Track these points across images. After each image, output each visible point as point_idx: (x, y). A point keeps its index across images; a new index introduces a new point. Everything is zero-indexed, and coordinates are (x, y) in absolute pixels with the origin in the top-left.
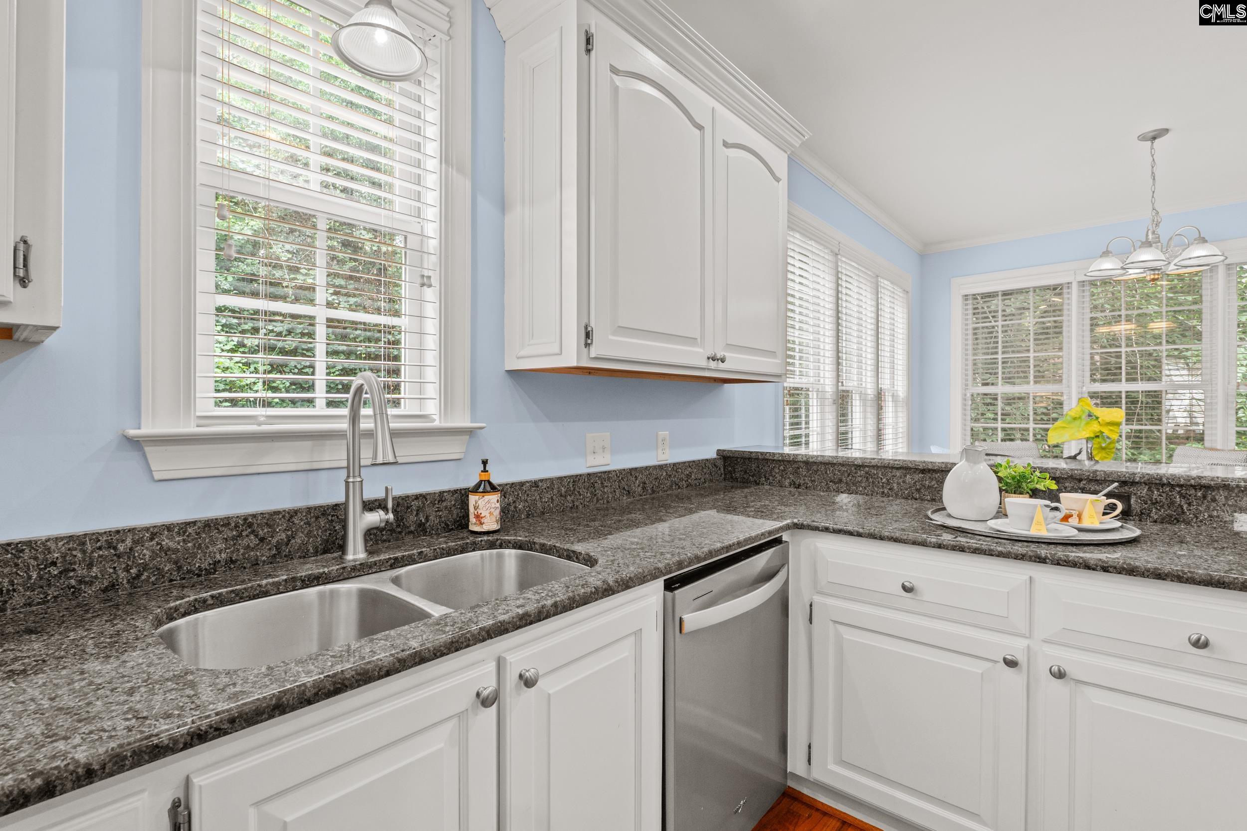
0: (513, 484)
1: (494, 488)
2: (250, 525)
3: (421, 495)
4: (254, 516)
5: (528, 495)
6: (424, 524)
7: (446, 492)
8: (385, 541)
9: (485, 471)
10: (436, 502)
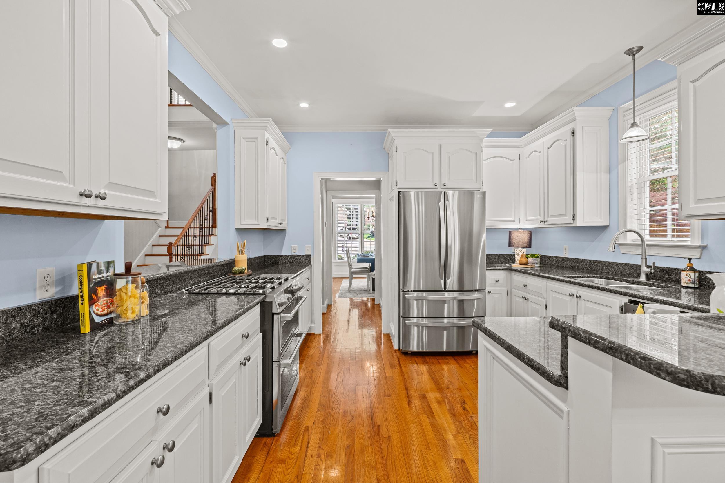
1: (695, 271)
2: (633, 267)
3: (677, 269)
4: (633, 264)
6: (678, 279)
9: (690, 263)
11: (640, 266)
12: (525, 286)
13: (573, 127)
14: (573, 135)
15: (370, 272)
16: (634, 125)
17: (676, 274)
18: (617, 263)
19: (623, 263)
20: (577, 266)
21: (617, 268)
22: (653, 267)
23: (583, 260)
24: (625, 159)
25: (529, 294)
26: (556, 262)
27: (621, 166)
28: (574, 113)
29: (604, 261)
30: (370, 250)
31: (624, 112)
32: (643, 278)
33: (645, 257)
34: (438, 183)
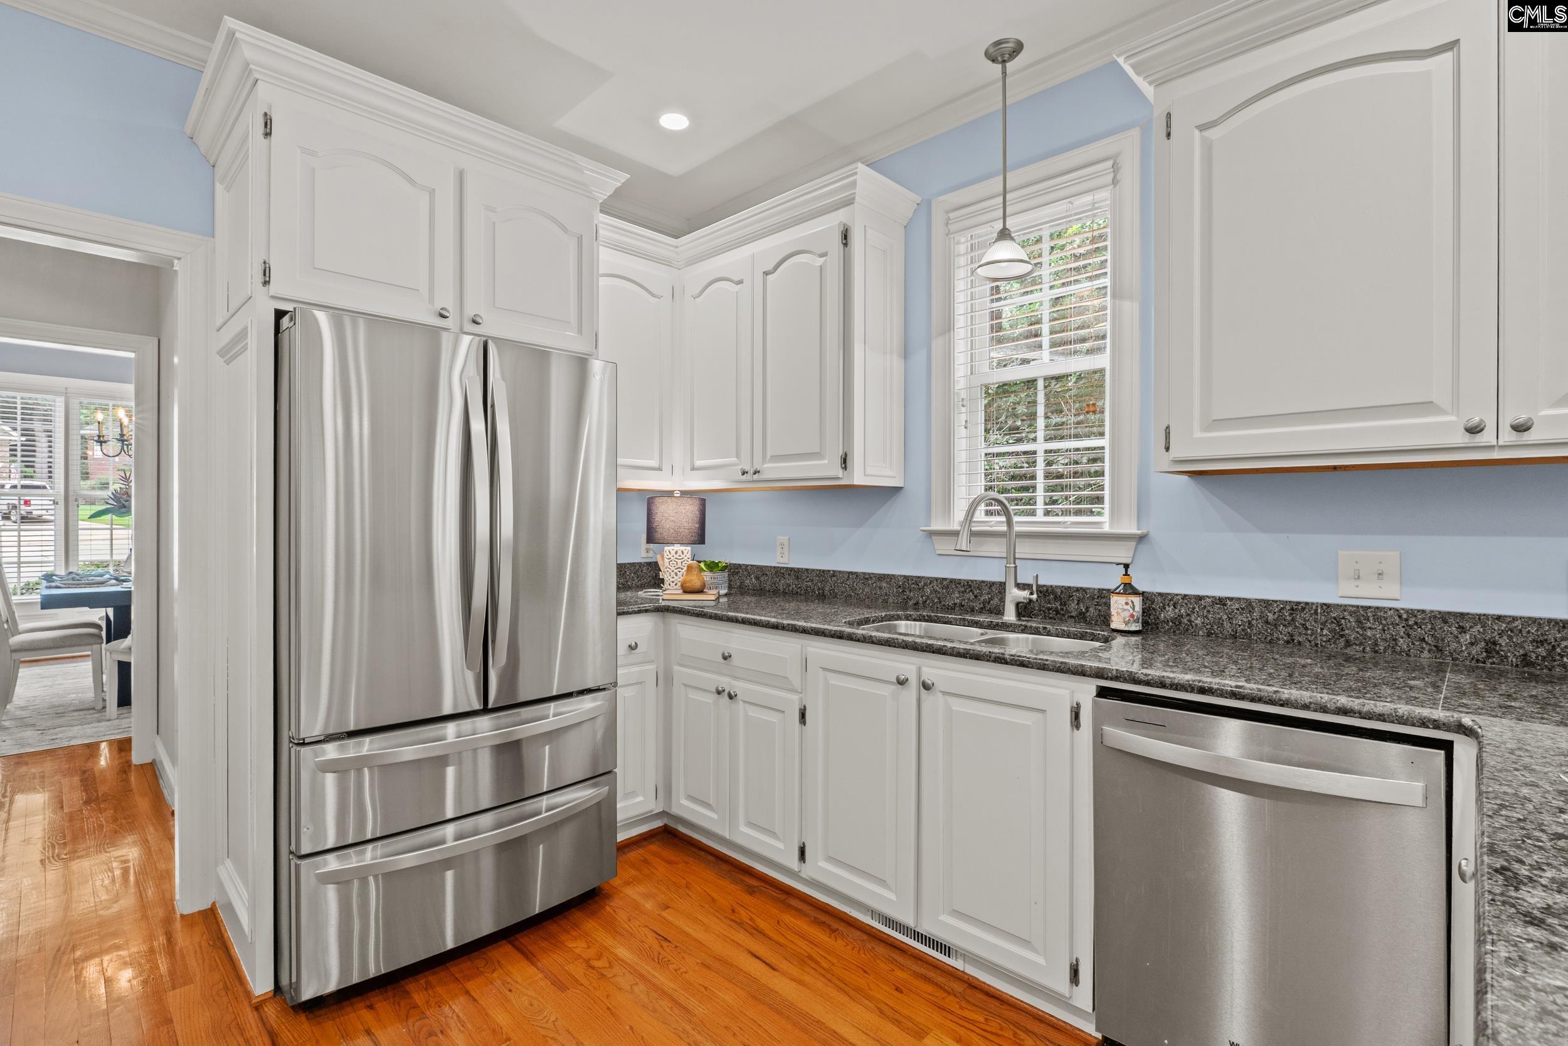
0: (1185, 596)
1: (1135, 592)
2: (970, 586)
3: (1081, 588)
4: (972, 581)
5: (1209, 611)
6: (1084, 613)
7: (1105, 590)
8: (1051, 618)
9: (1126, 574)
10: (1096, 597)
11: (1002, 585)
12: (725, 658)
13: (844, 221)
14: (844, 242)
15: (109, 641)
16: (1004, 234)
17: (1079, 601)
18: (928, 578)
19: (946, 579)
20: (819, 589)
21: (928, 590)
22: (1034, 588)
23: (834, 574)
24: (948, 327)
25: (735, 678)
26: (757, 578)
27: (937, 344)
28: (856, 180)
29: (893, 575)
30: (108, 558)
31: (947, 212)
32: (1010, 616)
33: (1015, 563)
34: (450, 309)
